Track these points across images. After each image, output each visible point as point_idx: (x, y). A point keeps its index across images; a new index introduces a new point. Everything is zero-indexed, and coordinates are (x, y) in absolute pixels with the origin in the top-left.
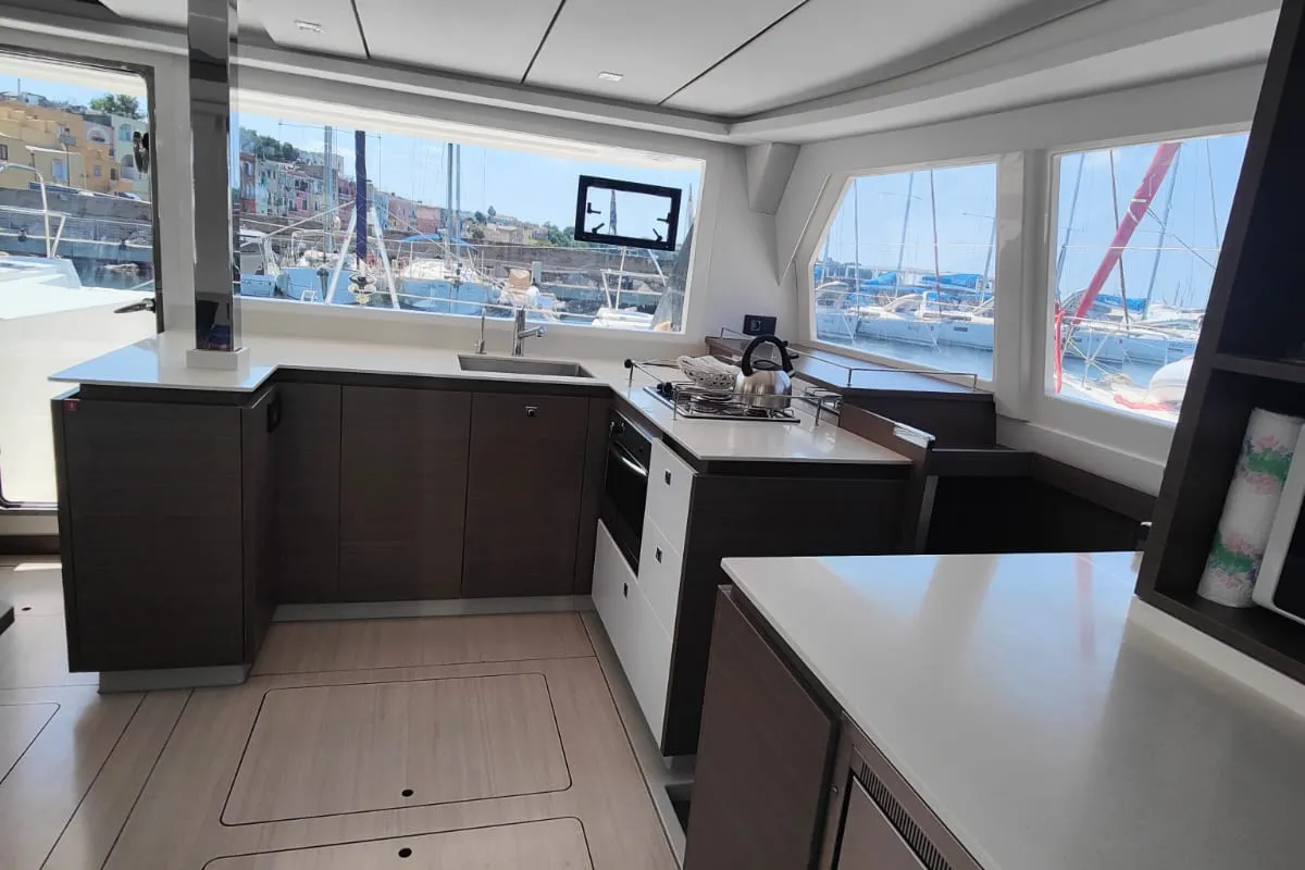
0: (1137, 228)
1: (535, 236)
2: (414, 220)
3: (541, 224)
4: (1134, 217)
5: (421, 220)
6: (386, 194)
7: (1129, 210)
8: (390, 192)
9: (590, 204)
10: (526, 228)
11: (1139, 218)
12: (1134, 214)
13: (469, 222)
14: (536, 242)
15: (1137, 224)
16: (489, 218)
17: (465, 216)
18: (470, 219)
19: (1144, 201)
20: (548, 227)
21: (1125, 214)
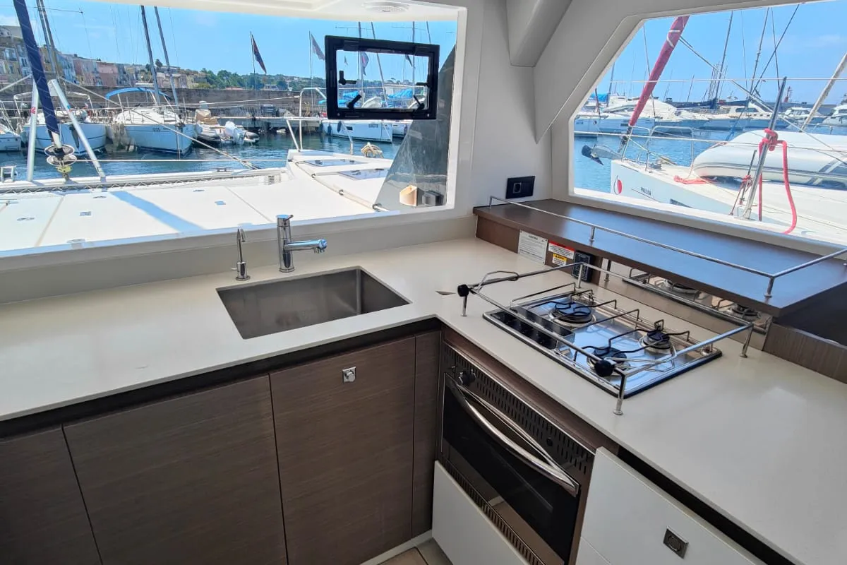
0: (673, 51)
1: (196, 80)
2: (98, 75)
3: (199, 70)
4: (672, 45)
5: (102, 74)
6: (71, 55)
7: (668, 39)
8: (73, 53)
9: (342, 73)
10: (188, 74)
11: (675, 45)
12: (671, 41)
13: (144, 73)
14: (197, 84)
15: (673, 49)
16: (158, 69)
17: (138, 69)
18: (143, 71)
19: (679, 31)
20: (205, 72)
21: (664, 43)
